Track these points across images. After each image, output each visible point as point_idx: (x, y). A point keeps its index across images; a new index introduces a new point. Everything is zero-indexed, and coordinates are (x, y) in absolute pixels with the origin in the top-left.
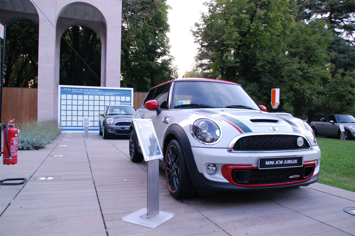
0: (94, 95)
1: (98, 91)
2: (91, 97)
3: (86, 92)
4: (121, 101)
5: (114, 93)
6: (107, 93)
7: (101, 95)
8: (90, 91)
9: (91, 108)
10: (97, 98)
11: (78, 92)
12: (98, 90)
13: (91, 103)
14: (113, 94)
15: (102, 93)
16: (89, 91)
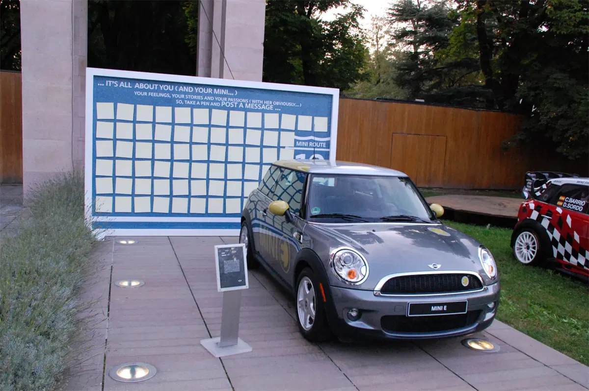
0: (210, 108)
1: (223, 96)
2: (201, 115)
3: (183, 96)
4: (298, 133)
5: (277, 103)
6: (254, 101)
7: (234, 109)
8: (199, 94)
9: (200, 153)
10: (219, 117)
11: (155, 95)
12: (225, 92)
13: (200, 135)
14: (275, 107)
15: (239, 100)
16: (194, 93)
